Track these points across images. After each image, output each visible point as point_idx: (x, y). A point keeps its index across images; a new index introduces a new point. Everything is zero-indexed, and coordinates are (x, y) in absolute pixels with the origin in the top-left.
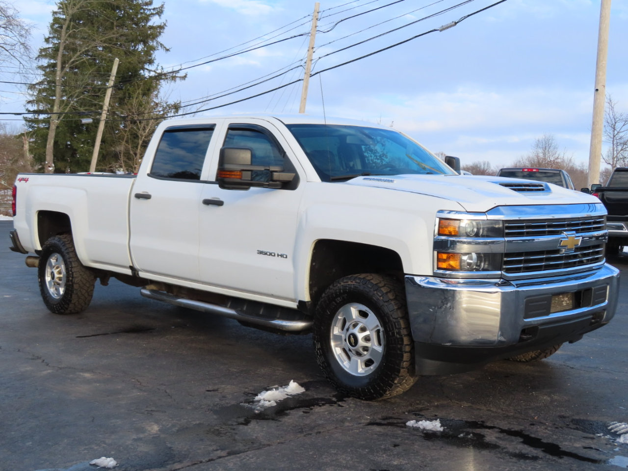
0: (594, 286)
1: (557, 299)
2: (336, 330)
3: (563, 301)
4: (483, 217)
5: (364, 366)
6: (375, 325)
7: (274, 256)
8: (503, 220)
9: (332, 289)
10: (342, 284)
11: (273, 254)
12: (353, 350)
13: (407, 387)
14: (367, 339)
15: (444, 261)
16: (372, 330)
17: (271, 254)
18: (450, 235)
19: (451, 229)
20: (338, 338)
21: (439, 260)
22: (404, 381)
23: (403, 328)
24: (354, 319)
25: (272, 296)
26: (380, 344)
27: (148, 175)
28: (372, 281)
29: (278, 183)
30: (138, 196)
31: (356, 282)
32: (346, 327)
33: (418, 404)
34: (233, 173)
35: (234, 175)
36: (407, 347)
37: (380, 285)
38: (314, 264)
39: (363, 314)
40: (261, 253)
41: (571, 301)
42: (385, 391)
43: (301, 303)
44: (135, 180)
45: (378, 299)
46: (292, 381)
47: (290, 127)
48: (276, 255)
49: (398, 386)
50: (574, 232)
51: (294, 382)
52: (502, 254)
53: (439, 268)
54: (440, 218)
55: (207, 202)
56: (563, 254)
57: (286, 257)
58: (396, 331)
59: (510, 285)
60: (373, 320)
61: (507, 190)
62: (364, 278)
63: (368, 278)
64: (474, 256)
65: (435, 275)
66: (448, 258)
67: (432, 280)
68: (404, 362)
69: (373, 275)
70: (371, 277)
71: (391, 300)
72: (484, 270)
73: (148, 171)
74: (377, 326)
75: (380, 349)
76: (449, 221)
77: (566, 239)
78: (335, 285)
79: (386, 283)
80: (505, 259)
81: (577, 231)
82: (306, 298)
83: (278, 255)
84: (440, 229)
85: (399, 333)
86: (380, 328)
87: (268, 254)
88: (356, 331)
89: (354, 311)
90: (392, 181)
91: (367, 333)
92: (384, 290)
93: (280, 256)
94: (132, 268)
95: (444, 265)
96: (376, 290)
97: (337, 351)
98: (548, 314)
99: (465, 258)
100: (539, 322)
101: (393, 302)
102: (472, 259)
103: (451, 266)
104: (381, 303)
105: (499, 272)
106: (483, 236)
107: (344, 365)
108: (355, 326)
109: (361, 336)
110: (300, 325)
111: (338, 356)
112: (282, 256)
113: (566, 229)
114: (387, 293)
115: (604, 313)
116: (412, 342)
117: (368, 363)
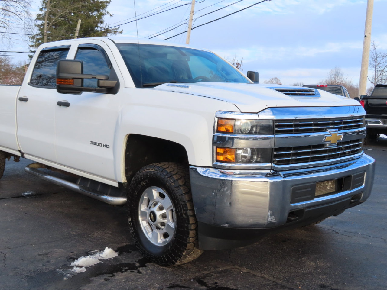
0: (353, 174)
1: (322, 184)
2: (143, 208)
3: (327, 186)
4: (255, 117)
5: (162, 238)
6: (169, 206)
7: (101, 146)
8: (273, 120)
9: (138, 174)
10: (146, 171)
11: (100, 145)
12: (154, 225)
13: (196, 256)
14: (164, 216)
15: (221, 154)
16: (167, 209)
17: (99, 145)
18: (227, 132)
19: (229, 128)
20: (144, 214)
21: (217, 154)
22: (192, 253)
23: (190, 210)
24: (155, 199)
25: (102, 177)
26: (173, 221)
27: (28, 84)
28: (167, 169)
29: (103, 88)
30: (21, 99)
31: (155, 170)
32: (150, 205)
33: (205, 270)
34: (67, 81)
35: (67, 82)
36: (193, 226)
37: (173, 173)
38: (128, 153)
39: (162, 196)
40: (93, 143)
41: (334, 186)
42: (176, 261)
43: (119, 183)
44: (21, 87)
45: (171, 185)
46: (107, 247)
47: (118, 45)
49: (187, 257)
50: (337, 130)
51: (109, 248)
52: (272, 148)
53: (217, 161)
54: (219, 118)
55: (60, 104)
56: (327, 148)
57: (109, 148)
58: (183, 212)
59: (279, 175)
60: (167, 202)
61: (281, 94)
62: (161, 167)
63: (164, 167)
64: (249, 150)
65: (214, 167)
66: (225, 153)
67: (212, 170)
68: (190, 238)
69: (170, 163)
70: (168, 166)
71: (181, 186)
72: (257, 162)
73: (29, 81)
74: (171, 206)
75: (173, 225)
76: (226, 120)
77: (330, 136)
78: (141, 171)
79: (178, 171)
80: (275, 153)
81: (340, 129)
82: (123, 180)
83: (104, 146)
84: (219, 127)
85: (186, 214)
86: (172, 208)
87: (97, 144)
88: (155, 209)
89: (155, 193)
90: (187, 87)
91: (164, 211)
92: (175, 177)
93: (105, 147)
94: (20, 151)
95: (221, 158)
96: (169, 177)
97: (144, 224)
98: (312, 199)
99: (239, 152)
100: (304, 206)
101: (182, 188)
102: (247, 153)
103: (228, 159)
104: (173, 188)
105: (270, 164)
106: (256, 133)
107: (148, 236)
108: (155, 205)
109: (158, 214)
110: (121, 200)
111: (144, 228)
112: (106, 146)
113: (330, 127)
114: (177, 180)
115: (362, 194)
116: (196, 222)
117: (166, 235)
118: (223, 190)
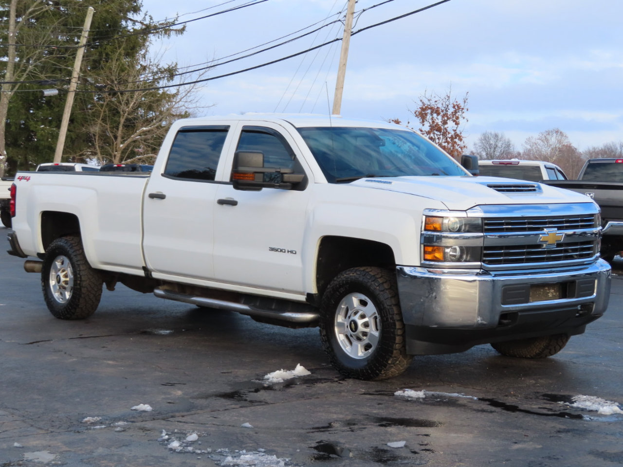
0: (578, 279)
1: (542, 290)
2: (340, 318)
3: (548, 293)
4: (463, 215)
5: (363, 350)
6: (373, 312)
7: (285, 252)
8: (482, 218)
9: (336, 280)
10: (345, 276)
11: (284, 251)
12: (354, 335)
13: (401, 368)
14: (366, 325)
15: (430, 253)
16: (370, 317)
17: (281, 251)
18: (435, 230)
19: (437, 226)
20: (341, 325)
21: (425, 252)
22: (398, 362)
23: (396, 314)
24: (355, 308)
25: (283, 290)
26: (377, 329)
27: (162, 175)
28: (370, 273)
29: (288, 184)
30: (152, 196)
31: (357, 274)
32: (349, 315)
33: (411, 384)
34: (246, 175)
35: (247, 177)
36: (399, 331)
37: (378, 276)
38: (320, 259)
39: (363, 303)
40: (272, 249)
41: (558, 294)
42: (380, 371)
43: (309, 295)
44: (148, 180)
45: (375, 289)
46: (299, 364)
48: (286, 251)
49: (392, 367)
50: (556, 229)
51: (301, 365)
52: (482, 247)
53: (425, 260)
54: (427, 216)
55: (222, 202)
56: (545, 248)
57: (295, 253)
58: (389, 316)
59: (490, 274)
60: (371, 308)
61: (492, 191)
62: (364, 270)
63: (367, 270)
64: (458, 249)
65: (422, 266)
66: (434, 251)
67: (419, 269)
68: (397, 344)
69: (373, 268)
70: (370, 270)
71: (387, 289)
72: (466, 261)
73: (162, 171)
74: (375, 313)
75: (377, 334)
76: (434, 218)
77: (547, 235)
78: (339, 277)
79: (383, 274)
80: (485, 252)
81: (559, 228)
82: (313, 290)
83: (288, 251)
84: (427, 225)
85: (392, 318)
86: (377, 315)
87: (279, 250)
88: (356, 318)
89: (355, 300)
90: (390, 183)
91: (366, 319)
92: (380, 281)
93: (290, 253)
94: (145, 269)
95: (429, 257)
96: (373, 281)
97: (340, 338)
98: (527, 302)
99: (448, 250)
100: (517, 309)
101: (387, 291)
102: (456, 252)
103: (436, 257)
104: (377, 292)
105: (479, 263)
106: (465, 231)
107: (346, 350)
108: (356, 313)
109: (360, 322)
110: (309, 316)
111: (341, 341)
112: (292, 252)
113: (547, 226)
114: (383, 283)
115: (593, 305)
116: (404, 325)
117: (367, 347)
118: (432, 296)
